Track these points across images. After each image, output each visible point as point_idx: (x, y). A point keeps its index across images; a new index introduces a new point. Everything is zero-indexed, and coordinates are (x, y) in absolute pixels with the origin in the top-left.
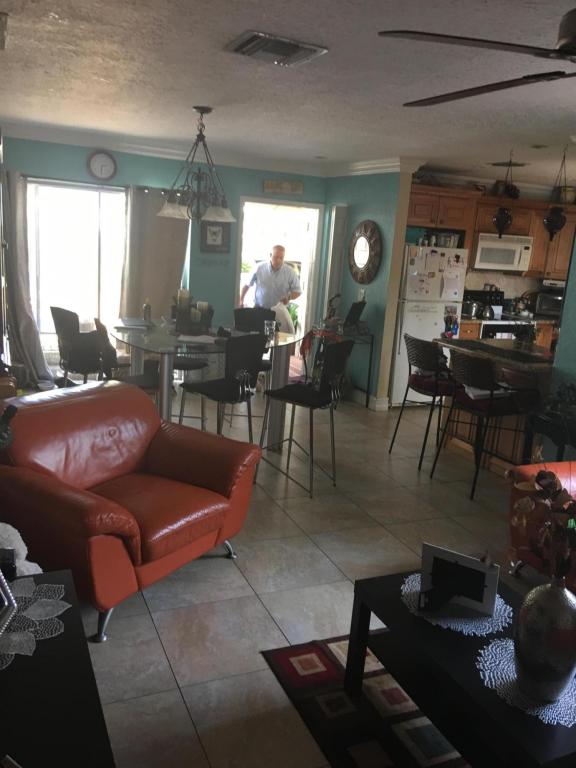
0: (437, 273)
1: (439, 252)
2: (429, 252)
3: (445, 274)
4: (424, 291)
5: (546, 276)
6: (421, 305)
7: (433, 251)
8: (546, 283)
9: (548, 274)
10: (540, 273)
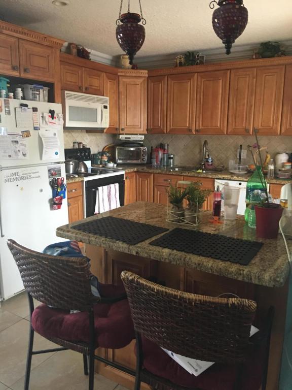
0: (32, 131)
1: (30, 106)
2: (18, 105)
3: (42, 132)
4: (20, 154)
5: (121, 132)
6: (21, 171)
7: (22, 105)
8: (122, 137)
9: (122, 130)
10: (117, 129)
